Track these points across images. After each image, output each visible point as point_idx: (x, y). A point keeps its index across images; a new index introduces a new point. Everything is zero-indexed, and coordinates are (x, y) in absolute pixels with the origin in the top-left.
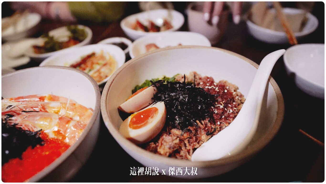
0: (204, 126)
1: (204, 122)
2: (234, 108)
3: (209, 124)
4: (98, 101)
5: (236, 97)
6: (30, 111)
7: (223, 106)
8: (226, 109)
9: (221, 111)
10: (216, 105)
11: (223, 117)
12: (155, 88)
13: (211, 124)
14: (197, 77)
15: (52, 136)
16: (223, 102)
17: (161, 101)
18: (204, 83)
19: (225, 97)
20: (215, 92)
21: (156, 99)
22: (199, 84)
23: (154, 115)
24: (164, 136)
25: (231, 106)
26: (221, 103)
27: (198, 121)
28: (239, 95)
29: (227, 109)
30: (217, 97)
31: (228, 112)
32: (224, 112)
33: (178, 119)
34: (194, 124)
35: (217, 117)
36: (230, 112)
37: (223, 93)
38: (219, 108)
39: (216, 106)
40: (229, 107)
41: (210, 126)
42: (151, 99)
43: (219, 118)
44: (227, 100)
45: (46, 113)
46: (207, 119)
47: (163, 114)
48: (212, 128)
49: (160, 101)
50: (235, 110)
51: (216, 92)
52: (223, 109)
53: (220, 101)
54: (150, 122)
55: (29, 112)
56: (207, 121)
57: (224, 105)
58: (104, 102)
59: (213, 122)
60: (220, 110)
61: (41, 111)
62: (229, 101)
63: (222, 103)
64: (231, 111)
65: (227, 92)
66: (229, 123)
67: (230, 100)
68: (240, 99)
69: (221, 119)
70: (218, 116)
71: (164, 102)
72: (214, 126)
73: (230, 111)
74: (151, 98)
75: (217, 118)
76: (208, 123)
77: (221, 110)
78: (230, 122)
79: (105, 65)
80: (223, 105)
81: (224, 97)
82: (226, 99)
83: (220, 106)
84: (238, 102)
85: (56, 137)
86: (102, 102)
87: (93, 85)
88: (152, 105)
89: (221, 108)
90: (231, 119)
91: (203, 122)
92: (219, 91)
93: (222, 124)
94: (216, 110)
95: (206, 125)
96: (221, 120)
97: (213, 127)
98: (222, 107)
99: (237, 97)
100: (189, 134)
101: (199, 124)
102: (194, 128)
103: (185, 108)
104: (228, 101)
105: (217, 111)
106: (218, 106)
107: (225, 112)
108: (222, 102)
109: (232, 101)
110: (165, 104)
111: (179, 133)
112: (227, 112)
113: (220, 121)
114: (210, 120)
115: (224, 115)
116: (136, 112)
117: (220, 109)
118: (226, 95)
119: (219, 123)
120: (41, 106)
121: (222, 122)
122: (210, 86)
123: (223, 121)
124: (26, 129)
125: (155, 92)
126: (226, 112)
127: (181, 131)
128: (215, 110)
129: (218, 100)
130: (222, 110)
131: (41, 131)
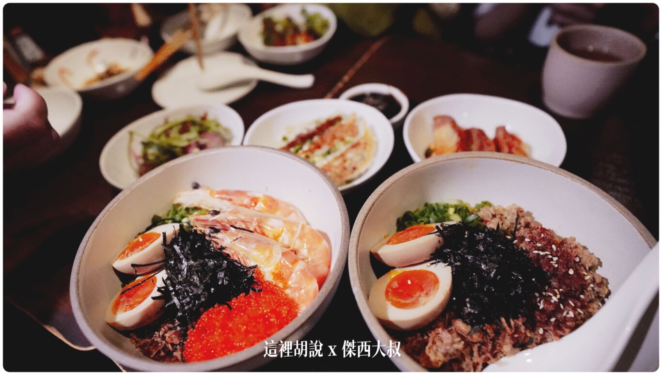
0: (513, 331)
1: (515, 322)
2: (579, 310)
3: (522, 329)
4: (345, 243)
5: (589, 284)
6: (241, 227)
7: (558, 299)
8: (562, 307)
9: (551, 308)
10: (546, 291)
11: (553, 320)
12: (441, 238)
13: (526, 329)
14: (522, 221)
15: (268, 277)
16: (561, 290)
17: (447, 264)
18: (533, 239)
19: (568, 281)
20: (550, 267)
21: (437, 255)
22: (522, 239)
23: (430, 290)
24: (440, 330)
25: (573, 305)
26: (556, 291)
27: (503, 320)
28: (598, 281)
29: (564, 307)
30: (550, 278)
31: (565, 314)
32: (557, 310)
33: (468, 305)
34: (495, 321)
35: (540, 317)
36: (568, 316)
37: (564, 273)
38: (548, 299)
39: (544, 293)
40: (569, 305)
41: (523, 331)
42: (429, 255)
43: (544, 321)
44: (569, 289)
45: (263, 236)
46: (521, 319)
47: (446, 294)
48: (527, 336)
49: (445, 262)
50: (580, 314)
51: (551, 269)
52: (557, 305)
53: (555, 286)
54: (423, 302)
55: (239, 228)
56: (520, 323)
57: (561, 296)
58: (355, 247)
59: (532, 326)
60: (549, 305)
61: (256, 230)
62: (573, 292)
63: (558, 293)
64: (571, 314)
65: (572, 275)
66: (561, 337)
67: (574, 289)
68: (596, 289)
69: (547, 323)
70: (543, 316)
71: (451, 267)
72: (531, 334)
73: (568, 313)
74: (431, 252)
75: (541, 320)
76: (521, 326)
77: (551, 306)
78: (562, 334)
79: (355, 146)
80: (558, 296)
81: (564, 282)
82: (567, 286)
83: (551, 296)
84: (590, 297)
85: (274, 282)
86: (352, 247)
87: (339, 206)
88: (428, 264)
89: (552, 301)
90: (567, 330)
91: (512, 323)
92: (557, 268)
93: (547, 334)
94: (542, 302)
95: (517, 328)
96: (548, 325)
97: (529, 334)
98: (555, 299)
99: (592, 285)
100: (483, 335)
101: (505, 325)
102: (495, 328)
103: (486, 289)
104: (571, 290)
105: (544, 305)
106: (547, 295)
107: (559, 312)
108: (559, 291)
109: (578, 292)
110: (452, 273)
111: (466, 328)
112: (562, 314)
113: (545, 327)
114: (526, 321)
115: (555, 317)
116: (399, 268)
117: (551, 303)
118: (569, 279)
119: (541, 331)
120: (256, 222)
121: (548, 329)
122: (543, 251)
123: (551, 330)
124: (236, 258)
125: (439, 246)
126: (562, 311)
127: (470, 327)
128: (540, 302)
129: (551, 282)
130: (554, 307)
131: (255, 267)
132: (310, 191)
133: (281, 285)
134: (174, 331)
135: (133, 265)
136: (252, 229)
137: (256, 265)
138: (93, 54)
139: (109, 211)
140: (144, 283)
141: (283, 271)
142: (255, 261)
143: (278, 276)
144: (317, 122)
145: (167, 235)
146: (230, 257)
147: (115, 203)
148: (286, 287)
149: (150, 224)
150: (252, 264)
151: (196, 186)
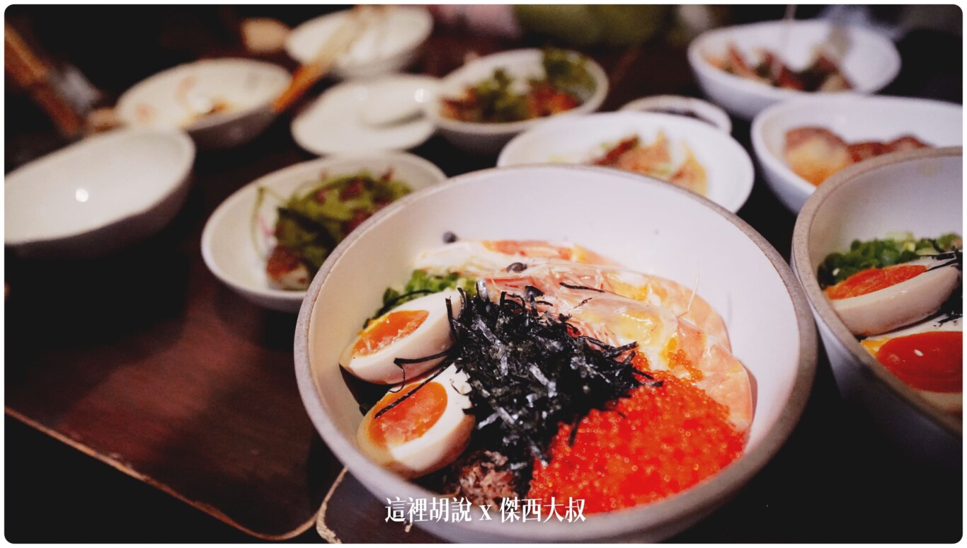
55: (577, 287)
61: (604, 288)
79: (679, 176)
124: (589, 335)
131: (634, 345)
132: (657, 232)
133: (683, 375)
134: (504, 474)
135: (399, 362)
136: (597, 287)
137: (635, 343)
138: (188, 84)
139: (329, 272)
140: (415, 394)
141: (686, 349)
142: (629, 336)
143: (679, 358)
144: (603, 145)
145: (452, 303)
146: (579, 333)
147: (336, 260)
148: (698, 376)
149: (380, 305)
150: (624, 342)
151: (451, 239)
